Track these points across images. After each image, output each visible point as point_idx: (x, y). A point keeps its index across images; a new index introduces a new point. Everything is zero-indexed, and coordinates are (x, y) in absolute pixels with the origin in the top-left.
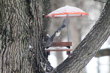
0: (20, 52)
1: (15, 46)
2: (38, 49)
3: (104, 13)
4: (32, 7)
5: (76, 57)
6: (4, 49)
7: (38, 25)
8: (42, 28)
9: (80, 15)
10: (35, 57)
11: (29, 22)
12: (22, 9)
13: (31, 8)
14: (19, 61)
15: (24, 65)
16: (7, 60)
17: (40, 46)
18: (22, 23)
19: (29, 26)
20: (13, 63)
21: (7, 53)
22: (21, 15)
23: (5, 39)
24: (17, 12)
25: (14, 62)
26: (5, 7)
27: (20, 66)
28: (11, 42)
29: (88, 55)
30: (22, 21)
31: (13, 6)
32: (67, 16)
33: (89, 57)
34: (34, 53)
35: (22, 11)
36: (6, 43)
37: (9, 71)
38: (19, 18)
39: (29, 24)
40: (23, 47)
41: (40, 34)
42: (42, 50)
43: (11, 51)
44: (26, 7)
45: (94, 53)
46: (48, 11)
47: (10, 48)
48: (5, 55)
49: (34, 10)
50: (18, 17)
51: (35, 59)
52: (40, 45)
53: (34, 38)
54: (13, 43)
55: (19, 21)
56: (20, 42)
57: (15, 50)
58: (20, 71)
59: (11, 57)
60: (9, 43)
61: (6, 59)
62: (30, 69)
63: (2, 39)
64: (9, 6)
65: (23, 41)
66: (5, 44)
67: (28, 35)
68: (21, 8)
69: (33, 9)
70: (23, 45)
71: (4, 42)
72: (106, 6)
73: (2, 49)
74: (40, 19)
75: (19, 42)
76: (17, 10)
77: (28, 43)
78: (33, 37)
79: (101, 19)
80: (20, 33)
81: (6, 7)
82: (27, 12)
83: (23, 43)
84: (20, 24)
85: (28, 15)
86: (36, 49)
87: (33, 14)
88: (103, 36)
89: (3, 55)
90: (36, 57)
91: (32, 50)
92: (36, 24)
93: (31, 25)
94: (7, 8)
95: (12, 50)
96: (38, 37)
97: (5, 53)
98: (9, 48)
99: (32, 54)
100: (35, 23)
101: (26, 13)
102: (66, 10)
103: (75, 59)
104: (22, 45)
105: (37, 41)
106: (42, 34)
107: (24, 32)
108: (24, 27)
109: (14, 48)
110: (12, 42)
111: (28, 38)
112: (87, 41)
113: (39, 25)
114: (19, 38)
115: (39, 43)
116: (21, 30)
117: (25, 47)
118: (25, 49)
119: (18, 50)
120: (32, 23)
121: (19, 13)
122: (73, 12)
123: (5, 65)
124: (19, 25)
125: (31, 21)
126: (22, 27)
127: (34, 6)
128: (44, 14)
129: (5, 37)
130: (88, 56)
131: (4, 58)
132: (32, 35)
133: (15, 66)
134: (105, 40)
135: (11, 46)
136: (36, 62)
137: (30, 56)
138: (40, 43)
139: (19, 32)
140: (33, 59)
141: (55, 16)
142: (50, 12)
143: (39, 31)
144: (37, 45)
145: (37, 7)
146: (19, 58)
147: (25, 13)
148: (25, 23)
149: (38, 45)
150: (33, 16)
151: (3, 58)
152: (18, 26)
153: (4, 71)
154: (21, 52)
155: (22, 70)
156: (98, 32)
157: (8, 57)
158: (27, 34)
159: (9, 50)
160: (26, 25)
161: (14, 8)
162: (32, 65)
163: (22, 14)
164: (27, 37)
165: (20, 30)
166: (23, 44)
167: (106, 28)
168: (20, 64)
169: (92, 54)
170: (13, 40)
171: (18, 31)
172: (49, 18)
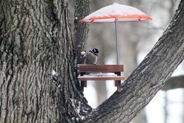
0: (36, 81)
1: (29, 72)
2: (66, 77)
3: (177, 17)
4: (57, 6)
5: (130, 90)
6: (9, 76)
7: (67, 36)
8: (74, 40)
9: (137, 19)
10: (61, 90)
11: (52, 31)
12: (40, 10)
13: (56, 8)
14: (36, 96)
15: (44, 103)
16: (14, 94)
17: (70, 71)
18: (39, 33)
19: (52, 39)
20: (25, 99)
21: (15, 84)
22: (38, 18)
23: (12, 59)
24: (32, 15)
25: (27, 98)
26: (12, 6)
27: (37, 106)
28: (21, 64)
29: (151, 86)
30: (40, 29)
31: (25, 4)
32: (115, 22)
33: (153, 91)
34: (60, 83)
35: (41, 12)
36: (14, 66)
37: (18, 114)
38: (35, 25)
39: (53, 35)
40: (42, 73)
41: (70, 52)
42: (74, 79)
43: (22, 80)
44: (47, 5)
45: (160, 83)
46: (84, 12)
47: (21, 74)
48: (11, 87)
49: (60, 12)
50: (33, 23)
51: (62, 93)
52: (70, 69)
53: (61, 59)
54: (25, 66)
55: (34, 29)
56: (37, 65)
57: (29, 78)
58: (37, 113)
59: (22, 91)
60: (18, 66)
61: (12, 94)
62: (54, 110)
63: (6, 59)
64: (18, 4)
65: (42, 62)
66: (12, 67)
67: (50, 54)
68: (39, 8)
69: (58, 9)
70: (41, 71)
71: (10, 64)
72: (182, 5)
73: (7, 76)
74: (70, 25)
75: (35, 65)
76: (32, 10)
77: (50, 66)
78: (58, 57)
79: (173, 26)
80: (37, 50)
81: (14, 5)
82: (49, 14)
83: (41, 67)
84: (38, 34)
85: (51, 19)
86: (63, 76)
87: (59, 17)
88: (175, 55)
89: (8, 86)
90: (64, 90)
91: (57, 78)
92: (64, 35)
93: (55, 36)
94: (16, 7)
95: (24, 78)
96: (67, 56)
97: (12, 83)
98: (19, 75)
99: (57, 85)
100: (61, 32)
101: (47, 16)
102: (113, 12)
103: (129, 93)
104: (40, 69)
105: (65, 64)
106: (74, 51)
107: (44, 48)
108: (43, 39)
109: (26, 75)
110: (24, 64)
111: (50, 58)
112: (149, 63)
113: (69, 35)
114: (35, 58)
115: (68, 67)
116: (39, 45)
117: (45, 74)
118: (45, 76)
119: (33, 78)
120: (56, 33)
121: (35, 15)
122: (126, 15)
123: (11, 103)
124: (35, 36)
125: (56, 30)
126: (40, 38)
127: (60, 3)
128: (76, 18)
129: (12, 56)
130: (151, 89)
131: (10, 92)
132: (58, 53)
133: (29, 105)
134: (179, 62)
135: (21, 71)
136: (64, 98)
137: (53, 89)
138: (70, 67)
139: (35, 48)
140: (58, 94)
141: (95, 21)
142: (87, 14)
143: (68, 47)
144: (64, 69)
145: (65, 5)
146: (34, 91)
147: (45, 16)
148: (45, 33)
149: (66, 70)
150: (58, 21)
151: (7, 92)
152: (34, 38)
153: (10, 113)
154: (39, 82)
155: (39, 113)
156: (168, 48)
157: (17, 90)
158: (49, 51)
159: (19, 79)
160: (47, 35)
161: (28, 8)
162: (57, 104)
163: (40, 17)
164: (48, 57)
165: (37, 45)
166: (43, 69)
167: (180, 41)
168: (37, 101)
169: (157, 85)
170: (24, 62)
171: (34, 46)
172: (84, 24)
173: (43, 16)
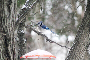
3: (68, 57)
9: (49, 57)
13: (9, 50)
32: (38, 58)
35: (1, 52)
44: (4, 49)
46: (23, 53)
49: (11, 52)
68: (1, 50)
72: (71, 51)
74: (16, 59)
85: (6, 56)
87: (10, 55)
101: (4, 54)
102: (37, 53)
122: (43, 55)
127: (11, 48)
128: (19, 56)
141: (28, 57)
145: (14, 49)
147: (3, 54)
150: (10, 57)
172: (23, 59)
173: (2, 55)
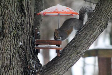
1: (6, 42)
2: (28, 46)
3: (94, 14)
4: (25, 4)
7: (29, 22)
8: (33, 25)
9: (71, 14)
11: (21, 19)
15: (14, 61)
17: (30, 43)
18: (14, 20)
19: (21, 23)
22: (13, 11)
24: (10, 9)
27: (10, 62)
28: (2, 37)
29: (77, 54)
30: (14, 17)
31: (6, 2)
32: (58, 15)
34: (24, 50)
35: (15, 7)
38: (11, 15)
39: (21, 21)
40: (14, 43)
41: (31, 32)
42: (32, 47)
44: (18, 4)
46: (40, 9)
49: (26, 8)
51: (25, 56)
53: (25, 35)
54: (4, 39)
55: (11, 17)
56: (11, 39)
57: (6, 46)
58: (10, 66)
60: (0, 39)
62: (20, 65)
64: (2, 2)
65: (14, 37)
67: (19, 32)
68: (14, 5)
69: (25, 6)
72: (97, 7)
74: (32, 16)
76: (10, 6)
77: (19, 39)
78: (23, 34)
79: (91, 19)
80: (12, 29)
82: (20, 9)
85: (20, 12)
86: (26, 46)
87: (25, 11)
88: (92, 36)
90: (26, 54)
91: (23, 46)
95: (3, 46)
96: (29, 34)
98: (0, 44)
99: (22, 51)
100: (26, 20)
101: (18, 10)
102: (57, 10)
103: (64, 57)
105: (27, 38)
106: (33, 31)
107: (16, 28)
108: (15, 23)
109: (5, 44)
110: (4, 37)
113: (31, 22)
114: (10, 35)
115: (29, 41)
117: (16, 44)
119: (9, 46)
120: (23, 20)
122: (64, 12)
124: (11, 21)
125: (23, 18)
127: (26, 3)
132: (23, 32)
133: (5, 62)
134: (94, 40)
135: (2, 42)
136: (26, 59)
137: (20, 53)
140: (23, 56)
141: (46, 14)
142: (42, 10)
143: (30, 28)
144: (27, 42)
145: (29, 4)
146: (9, 54)
147: (17, 10)
148: (17, 20)
150: (25, 13)
154: (12, 48)
156: (88, 32)
158: (19, 30)
161: (7, 5)
162: (22, 62)
164: (18, 34)
165: (12, 27)
166: (14, 41)
167: (95, 28)
168: (10, 60)
169: (81, 53)
171: (10, 27)
172: (40, 16)
173: (16, 10)
